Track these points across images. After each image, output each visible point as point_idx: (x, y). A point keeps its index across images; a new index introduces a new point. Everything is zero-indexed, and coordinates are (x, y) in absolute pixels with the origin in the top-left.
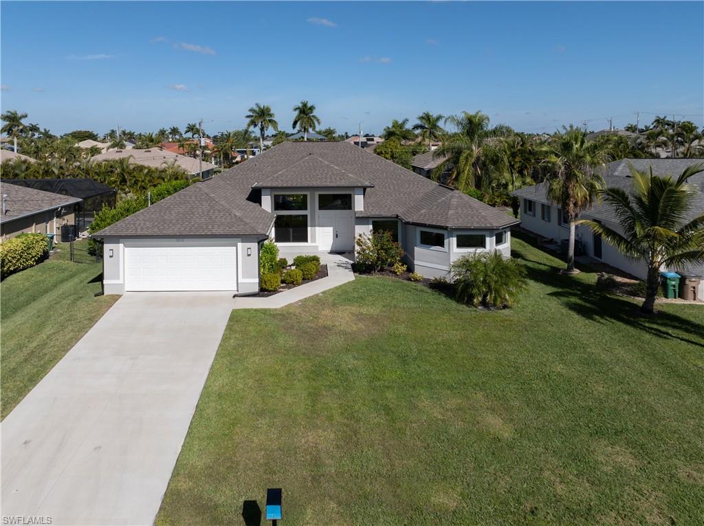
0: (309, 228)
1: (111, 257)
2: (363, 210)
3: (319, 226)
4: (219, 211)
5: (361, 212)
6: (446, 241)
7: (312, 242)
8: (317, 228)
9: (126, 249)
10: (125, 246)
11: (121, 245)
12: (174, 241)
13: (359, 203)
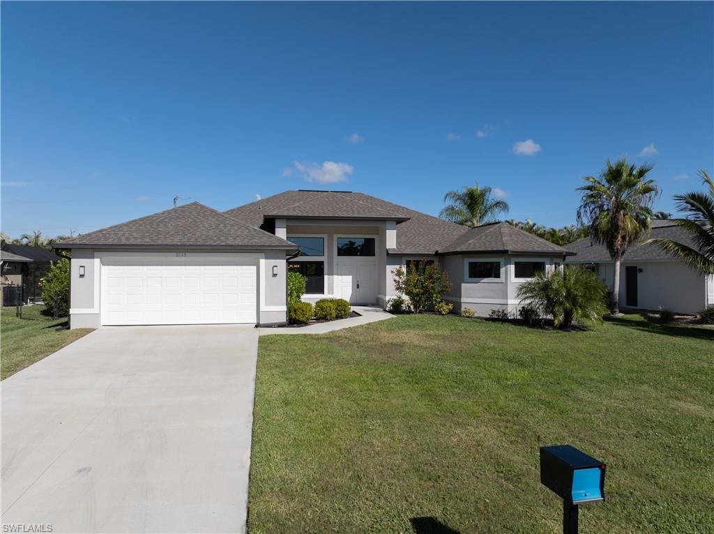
0: (326, 277)
1: (82, 276)
2: (395, 247)
3: (338, 275)
4: (232, 225)
5: (394, 249)
6: (502, 270)
7: (329, 293)
8: (335, 277)
9: (103, 267)
10: (103, 263)
11: (97, 261)
12: (172, 257)
13: (391, 240)
